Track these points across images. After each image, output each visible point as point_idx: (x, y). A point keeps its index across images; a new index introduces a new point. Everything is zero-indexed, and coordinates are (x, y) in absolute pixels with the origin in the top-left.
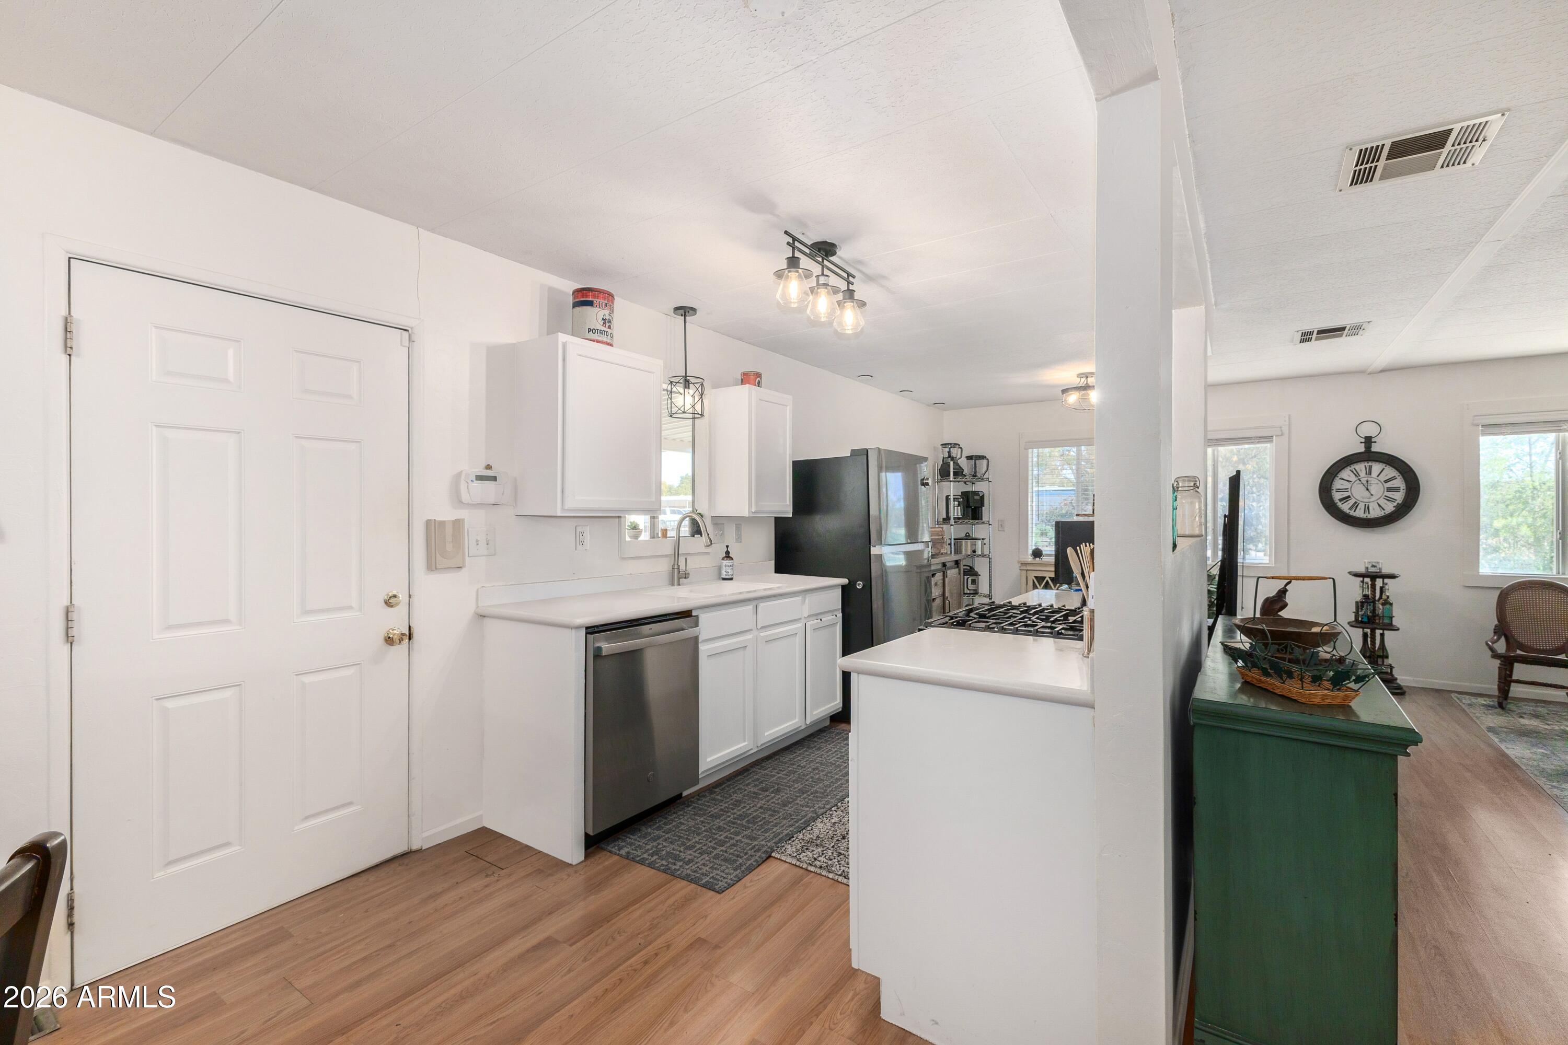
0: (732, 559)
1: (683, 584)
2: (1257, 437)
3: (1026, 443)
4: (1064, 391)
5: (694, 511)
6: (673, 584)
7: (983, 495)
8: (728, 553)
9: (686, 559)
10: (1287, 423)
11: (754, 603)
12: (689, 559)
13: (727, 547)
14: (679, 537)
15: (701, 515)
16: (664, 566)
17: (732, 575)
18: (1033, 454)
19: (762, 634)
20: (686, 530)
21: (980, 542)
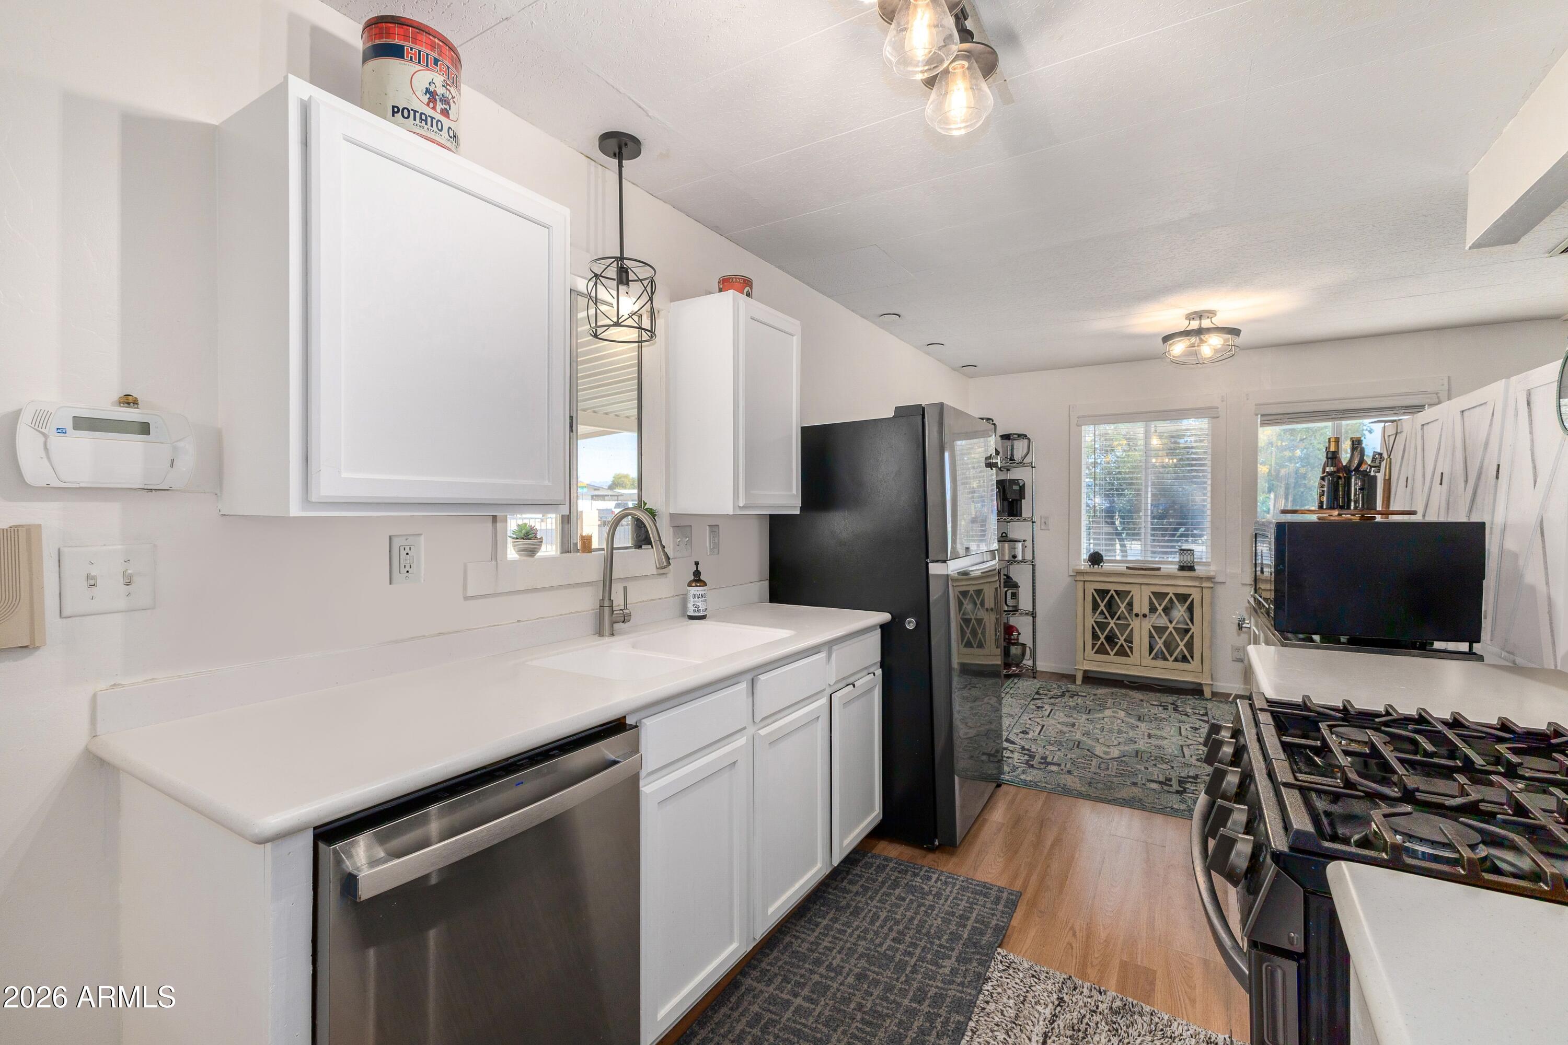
0: (705, 584)
1: (620, 634)
2: (1402, 407)
3: (1078, 418)
4: (1166, 339)
5: (640, 505)
6: (600, 633)
7: (1024, 484)
8: (697, 573)
9: (625, 588)
10: (1446, 387)
11: (749, 676)
12: (631, 587)
13: (697, 564)
14: (613, 549)
15: (652, 513)
16: (587, 601)
17: (706, 610)
18: (1088, 434)
19: (763, 732)
20: (625, 535)
21: (1020, 545)
